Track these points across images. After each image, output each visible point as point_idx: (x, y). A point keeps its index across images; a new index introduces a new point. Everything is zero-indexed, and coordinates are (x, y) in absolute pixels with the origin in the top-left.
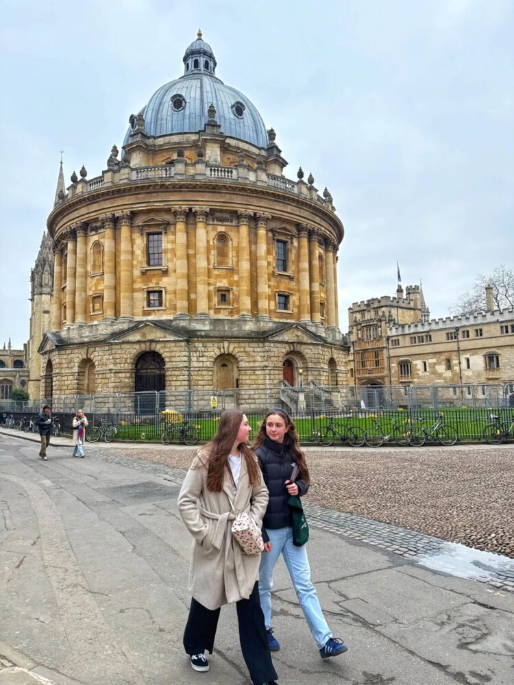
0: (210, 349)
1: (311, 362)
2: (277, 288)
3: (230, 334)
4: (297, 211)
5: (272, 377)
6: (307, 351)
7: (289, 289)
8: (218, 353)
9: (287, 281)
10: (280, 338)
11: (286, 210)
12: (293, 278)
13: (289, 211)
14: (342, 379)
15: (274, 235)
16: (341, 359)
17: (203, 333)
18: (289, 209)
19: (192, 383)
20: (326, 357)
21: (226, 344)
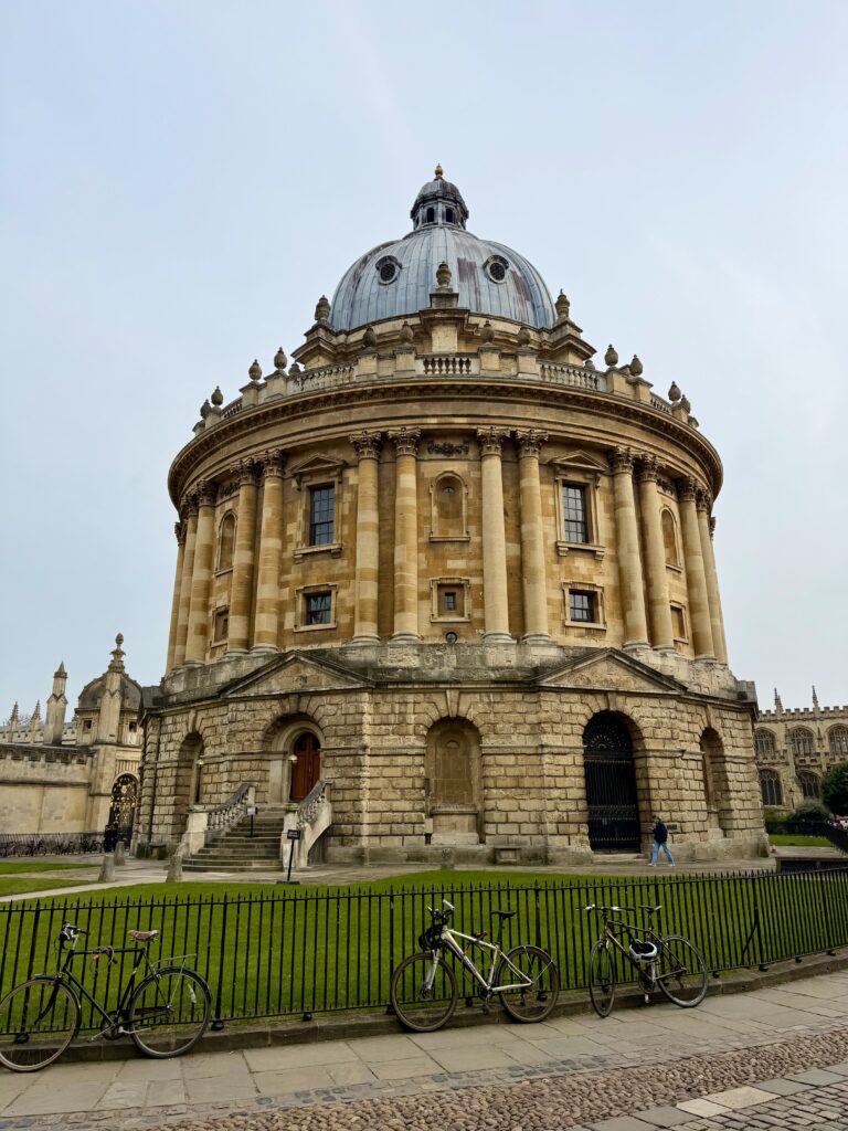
0: (179, 726)
1: (336, 735)
2: (302, 583)
3: (198, 694)
4: (340, 416)
5: (235, 776)
6: (328, 711)
7: (331, 578)
8: (185, 733)
9: (325, 562)
10: (262, 689)
11: (315, 426)
12: (339, 553)
13: (321, 424)
14: (511, 772)
15: (299, 482)
16: (514, 717)
17: (174, 699)
18: (322, 420)
19: (157, 793)
20: (412, 719)
21: (192, 714)
